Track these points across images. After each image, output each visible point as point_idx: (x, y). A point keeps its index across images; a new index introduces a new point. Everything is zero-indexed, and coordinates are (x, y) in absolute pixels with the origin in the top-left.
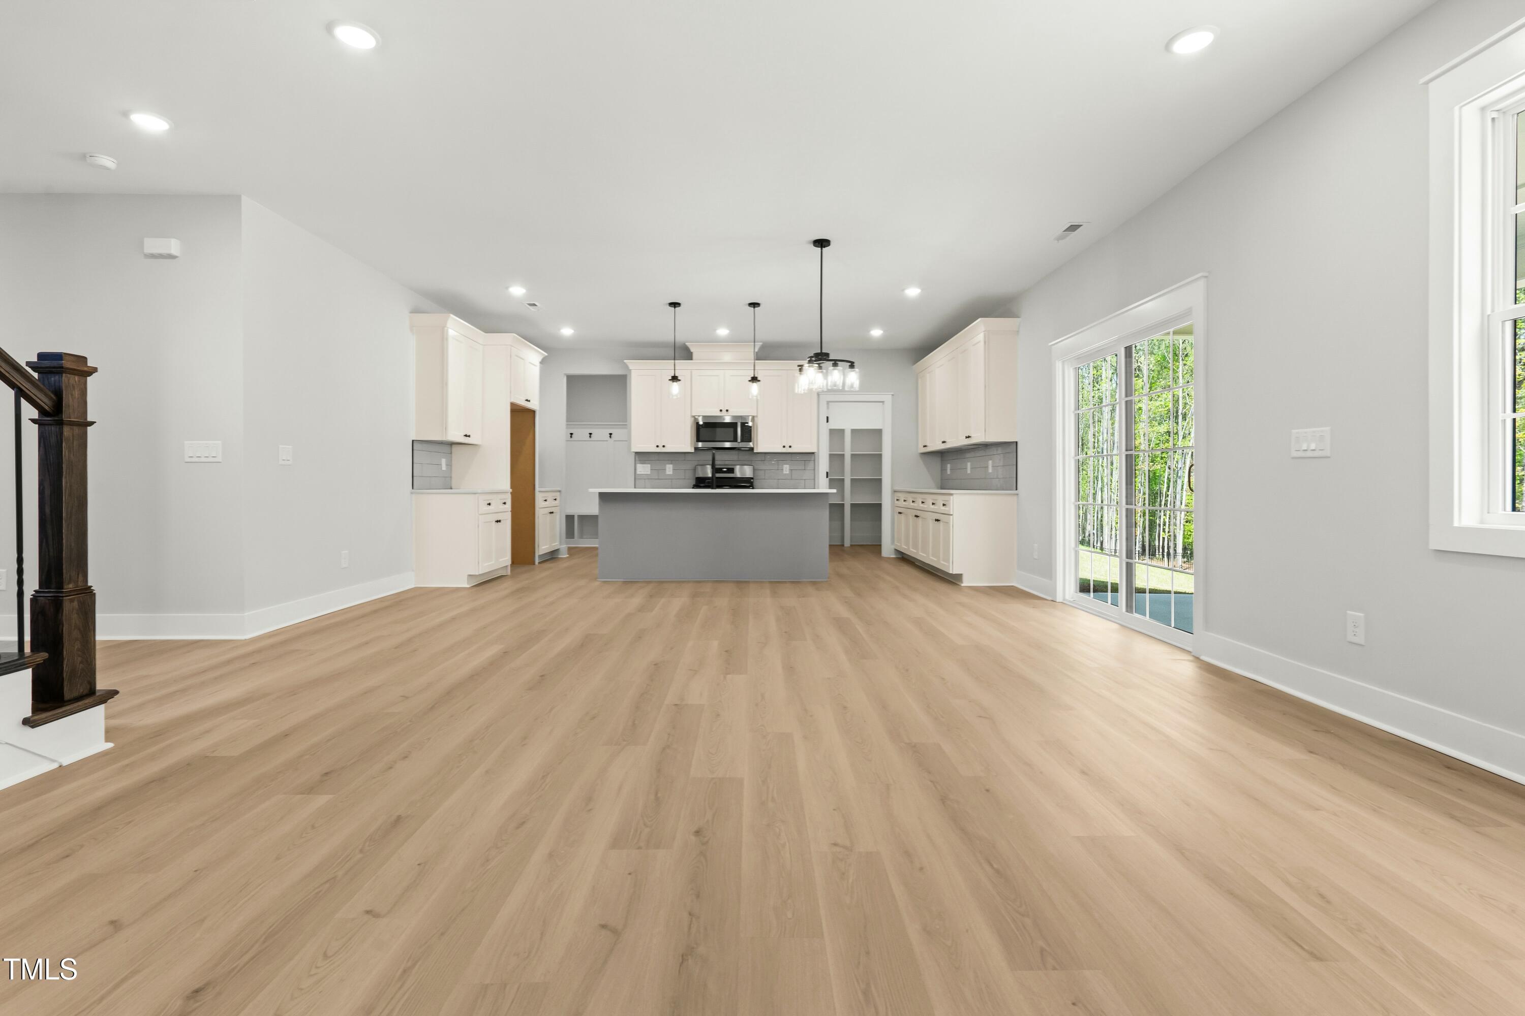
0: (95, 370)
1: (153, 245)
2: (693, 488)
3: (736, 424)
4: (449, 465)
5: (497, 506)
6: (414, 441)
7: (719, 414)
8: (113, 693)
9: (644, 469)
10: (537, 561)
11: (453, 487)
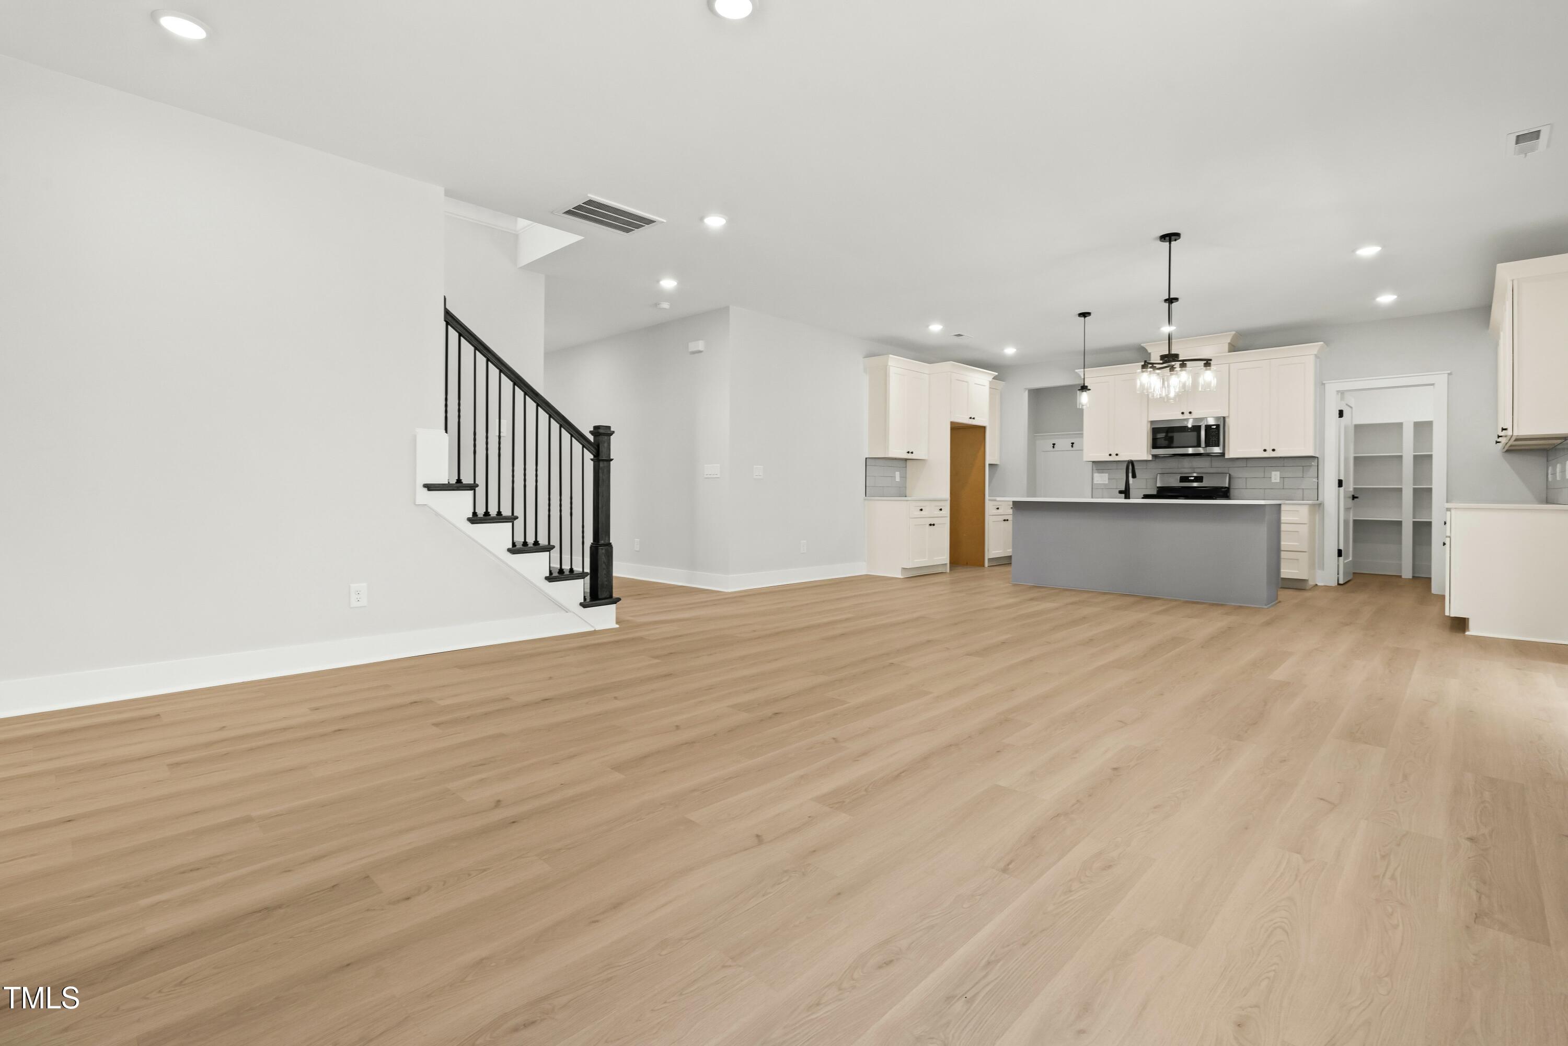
0: (613, 432)
1: (693, 346)
2: (1143, 498)
3: (1200, 427)
4: (904, 477)
5: (931, 511)
6: (867, 459)
7: (1181, 417)
8: (618, 600)
9: (1101, 478)
10: (986, 564)
11: (907, 495)
